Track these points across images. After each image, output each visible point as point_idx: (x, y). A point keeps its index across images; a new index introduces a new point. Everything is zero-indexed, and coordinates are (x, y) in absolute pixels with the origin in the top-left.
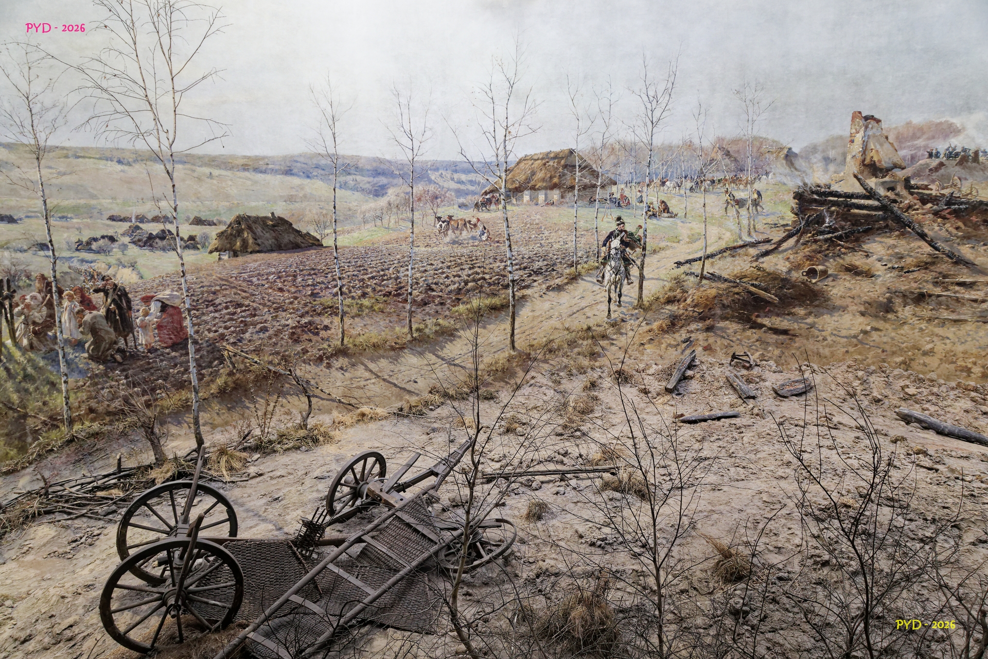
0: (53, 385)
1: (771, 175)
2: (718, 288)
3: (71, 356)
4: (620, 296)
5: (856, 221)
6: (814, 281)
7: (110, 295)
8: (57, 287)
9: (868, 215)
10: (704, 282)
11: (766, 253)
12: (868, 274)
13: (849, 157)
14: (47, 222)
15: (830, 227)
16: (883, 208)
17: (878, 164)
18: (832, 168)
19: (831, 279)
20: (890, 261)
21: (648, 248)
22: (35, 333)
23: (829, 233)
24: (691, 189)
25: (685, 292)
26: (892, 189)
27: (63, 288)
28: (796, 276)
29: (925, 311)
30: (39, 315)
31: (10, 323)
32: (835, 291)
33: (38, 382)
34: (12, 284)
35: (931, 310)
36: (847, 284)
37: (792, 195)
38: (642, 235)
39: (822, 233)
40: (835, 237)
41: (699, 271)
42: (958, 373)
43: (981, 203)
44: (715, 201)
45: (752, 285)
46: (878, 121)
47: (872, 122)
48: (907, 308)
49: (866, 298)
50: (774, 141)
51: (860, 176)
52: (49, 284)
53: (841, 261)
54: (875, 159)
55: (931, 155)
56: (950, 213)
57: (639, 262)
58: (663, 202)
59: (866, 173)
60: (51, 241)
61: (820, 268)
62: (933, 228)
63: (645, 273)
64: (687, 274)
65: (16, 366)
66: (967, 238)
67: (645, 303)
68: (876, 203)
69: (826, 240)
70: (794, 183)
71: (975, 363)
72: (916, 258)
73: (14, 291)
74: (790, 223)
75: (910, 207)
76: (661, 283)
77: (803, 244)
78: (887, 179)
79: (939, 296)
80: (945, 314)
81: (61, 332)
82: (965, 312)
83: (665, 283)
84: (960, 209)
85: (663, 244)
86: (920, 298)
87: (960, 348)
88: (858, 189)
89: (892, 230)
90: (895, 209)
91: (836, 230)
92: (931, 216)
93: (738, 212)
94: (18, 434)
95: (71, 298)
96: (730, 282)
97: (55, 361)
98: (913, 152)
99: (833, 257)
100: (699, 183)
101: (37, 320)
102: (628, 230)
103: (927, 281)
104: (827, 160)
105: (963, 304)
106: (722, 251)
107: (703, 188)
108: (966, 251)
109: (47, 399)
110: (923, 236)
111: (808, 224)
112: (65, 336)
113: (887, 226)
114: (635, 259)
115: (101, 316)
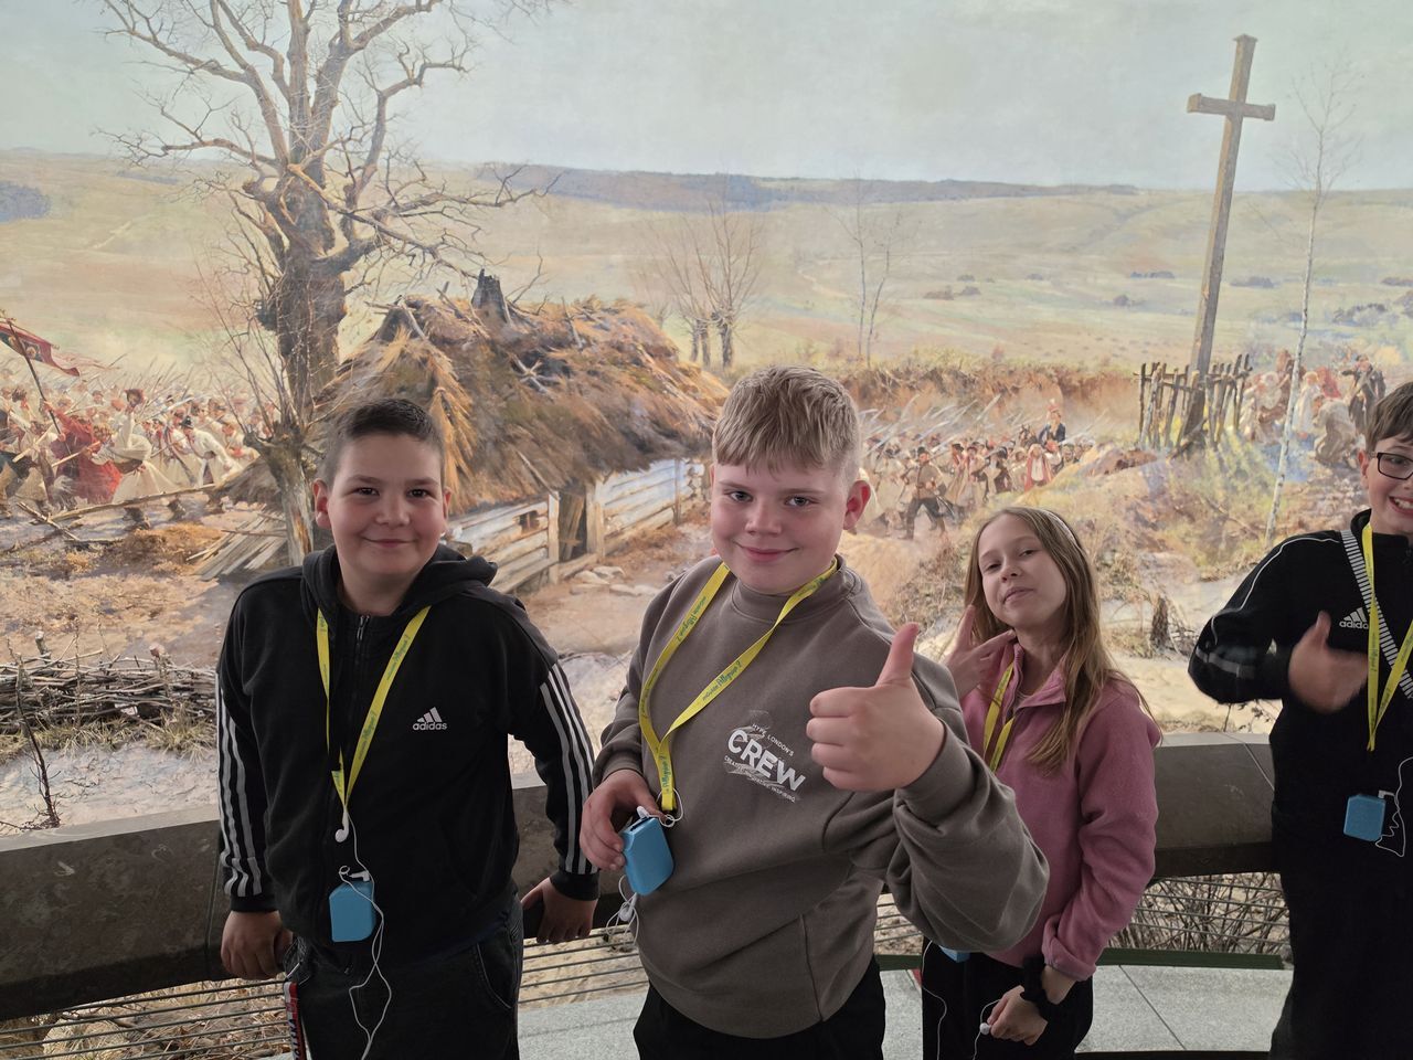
0: (1265, 485)
3: (1295, 454)
7: (1361, 380)
8: (1299, 366)
14: (1308, 286)
22: (1261, 420)
27: (1306, 368)
30: (1270, 400)
31: (1237, 406)
33: (1250, 481)
34: (1250, 360)
52: (1291, 363)
60: (1306, 310)
65: (1231, 459)
73: (1251, 369)
81: (1291, 422)
94: (1212, 538)
95: (1313, 380)
97: (1275, 457)
101: (1268, 406)
109: (1254, 502)
112: (1294, 428)
115: (1344, 406)
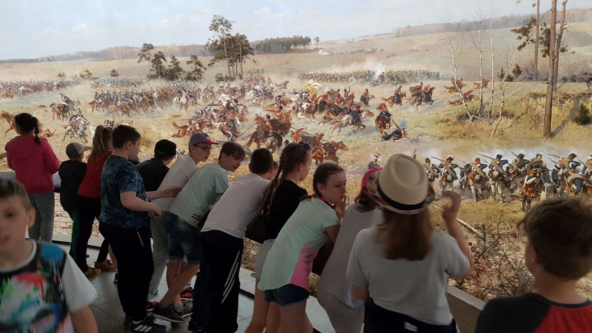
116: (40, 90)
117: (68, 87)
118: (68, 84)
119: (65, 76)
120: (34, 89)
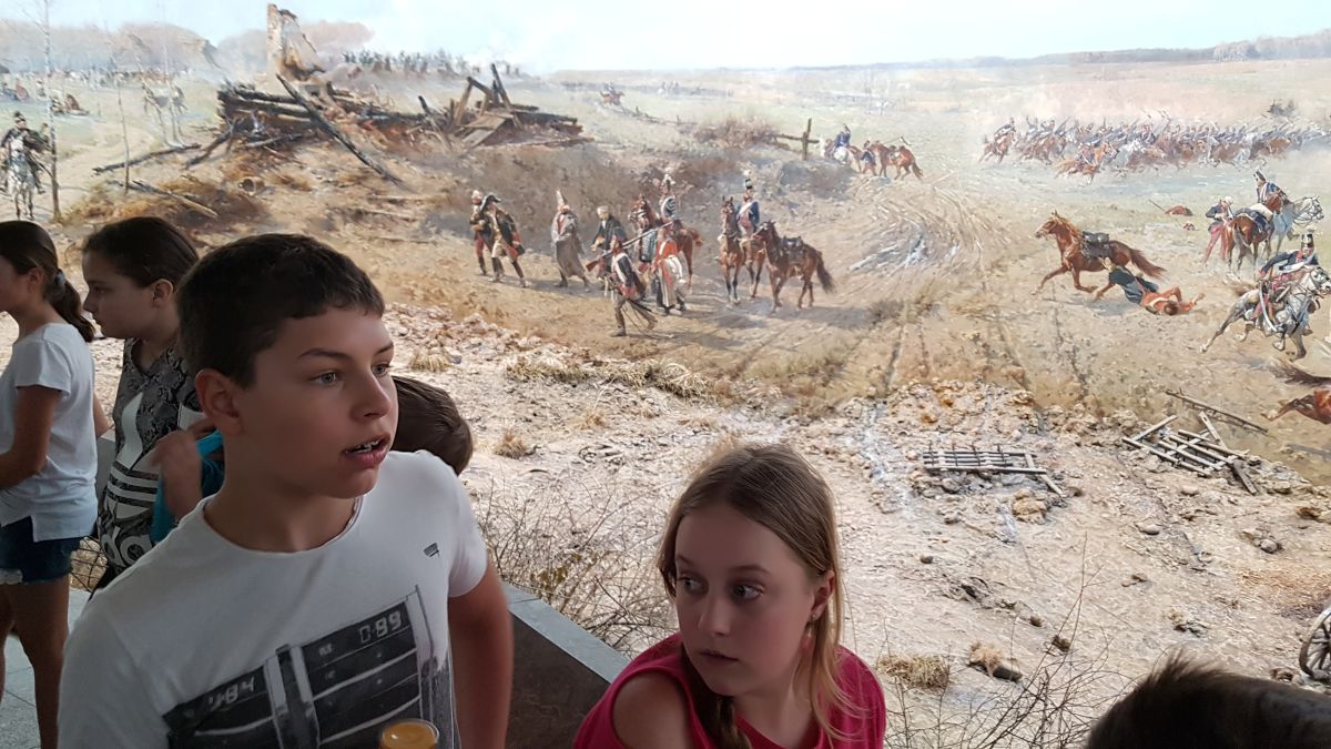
1: (190, 71)
2: (148, 200)
4: (31, 207)
5: (285, 127)
6: (251, 194)
9: (295, 122)
10: (131, 192)
11: (196, 161)
12: (305, 188)
13: (270, 56)
15: (259, 133)
16: (310, 114)
17: (298, 65)
18: (254, 66)
19: (268, 192)
20: (324, 174)
21: (58, 151)
23: (260, 140)
24: (102, 82)
25: (109, 203)
26: (315, 94)
28: (233, 187)
29: (365, 229)
32: (274, 206)
35: (370, 229)
36: (285, 198)
37: (216, 95)
38: (49, 135)
39: (253, 140)
40: (267, 145)
41: (124, 180)
42: (404, 296)
43: (398, 114)
44: (132, 99)
45: (187, 197)
46: (293, 17)
47: (290, 18)
48: (348, 225)
49: (306, 215)
50: (190, 32)
51: (283, 78)
53: (276, 172)
54: (296, 59)
55: (347, 59)
56: (372, 124)
57: (49, 168)
58: (70, 97)
59: (289, 74)
61: (255, 179)
62: (360, 140)
63: (58, 181)
64: (110, 183)
66: (390, 152)
67: (63, 216)
68: (303, 109)
69: (258, 148)
70: (217, 82)
71: (416, 286)
72: (349, 171)
74: (218, 127)
75: (335, 115)
76: (81, 193)
77: (236, 151)
78: (309, 82)
79: (375, 214)
80: (384, 234)
82: (400, 232)
83: (86, 193)
84: (381, 121)
85: (76, 147)
86: (359, 216)
87: (401, 270)
88: (283, 92)
89: (322, 140)
90: (322, 116)
91: (264, 137)
92: (355, 126)
93: (159, 112)
96: (161, 193)
98: (331, 55)
99: (267, 168)
100: (112, 75)
102: (30, 128)
103: (361, 198)
104: (249, 58)
105: (397, 223)
106: (147, 157)
107: (115, 82)
108: (391, 165)
110: (351, 148)
111: (237, 128)
113: (316, 135)
114: (43, 163)
116: (1187, 156)
117: (1293, 154)
118: (1298, 141)
119: (1295, 113)
120: (1171, 153)
